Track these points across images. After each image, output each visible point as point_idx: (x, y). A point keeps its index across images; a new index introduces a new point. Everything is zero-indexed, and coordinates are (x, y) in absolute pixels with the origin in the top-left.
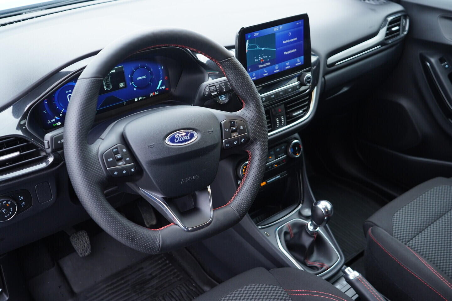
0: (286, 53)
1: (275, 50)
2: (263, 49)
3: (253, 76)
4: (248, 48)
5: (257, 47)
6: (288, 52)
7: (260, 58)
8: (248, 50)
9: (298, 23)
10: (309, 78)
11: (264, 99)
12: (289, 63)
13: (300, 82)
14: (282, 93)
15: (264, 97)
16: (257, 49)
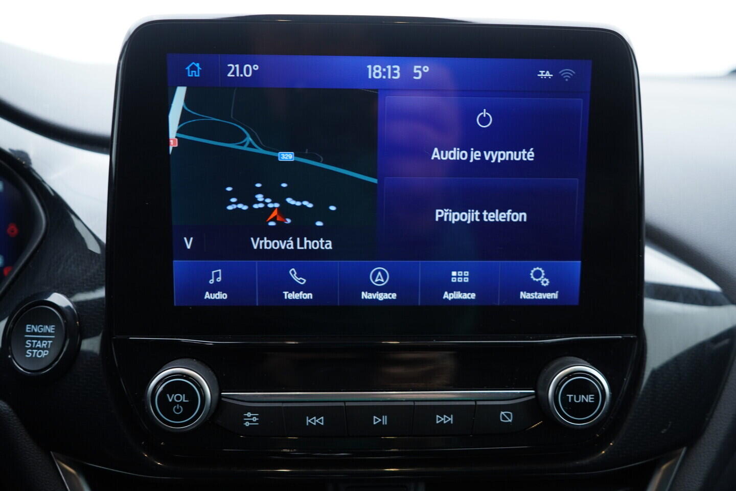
0: (441, 214)
1: (375, 181)
2: (287, 156)
3: (212, 281)
4: (179, 131)
5: (245, 136)
6: (471, 216)
7: (260, 197)
8: (181, 140)
9: (548, 74)
10: (582, 385)
11: (251, 419)
12: (467, 273)
13: (535, 394)
14: (385, 420)
15: (253, 410)
16: (245, 148)
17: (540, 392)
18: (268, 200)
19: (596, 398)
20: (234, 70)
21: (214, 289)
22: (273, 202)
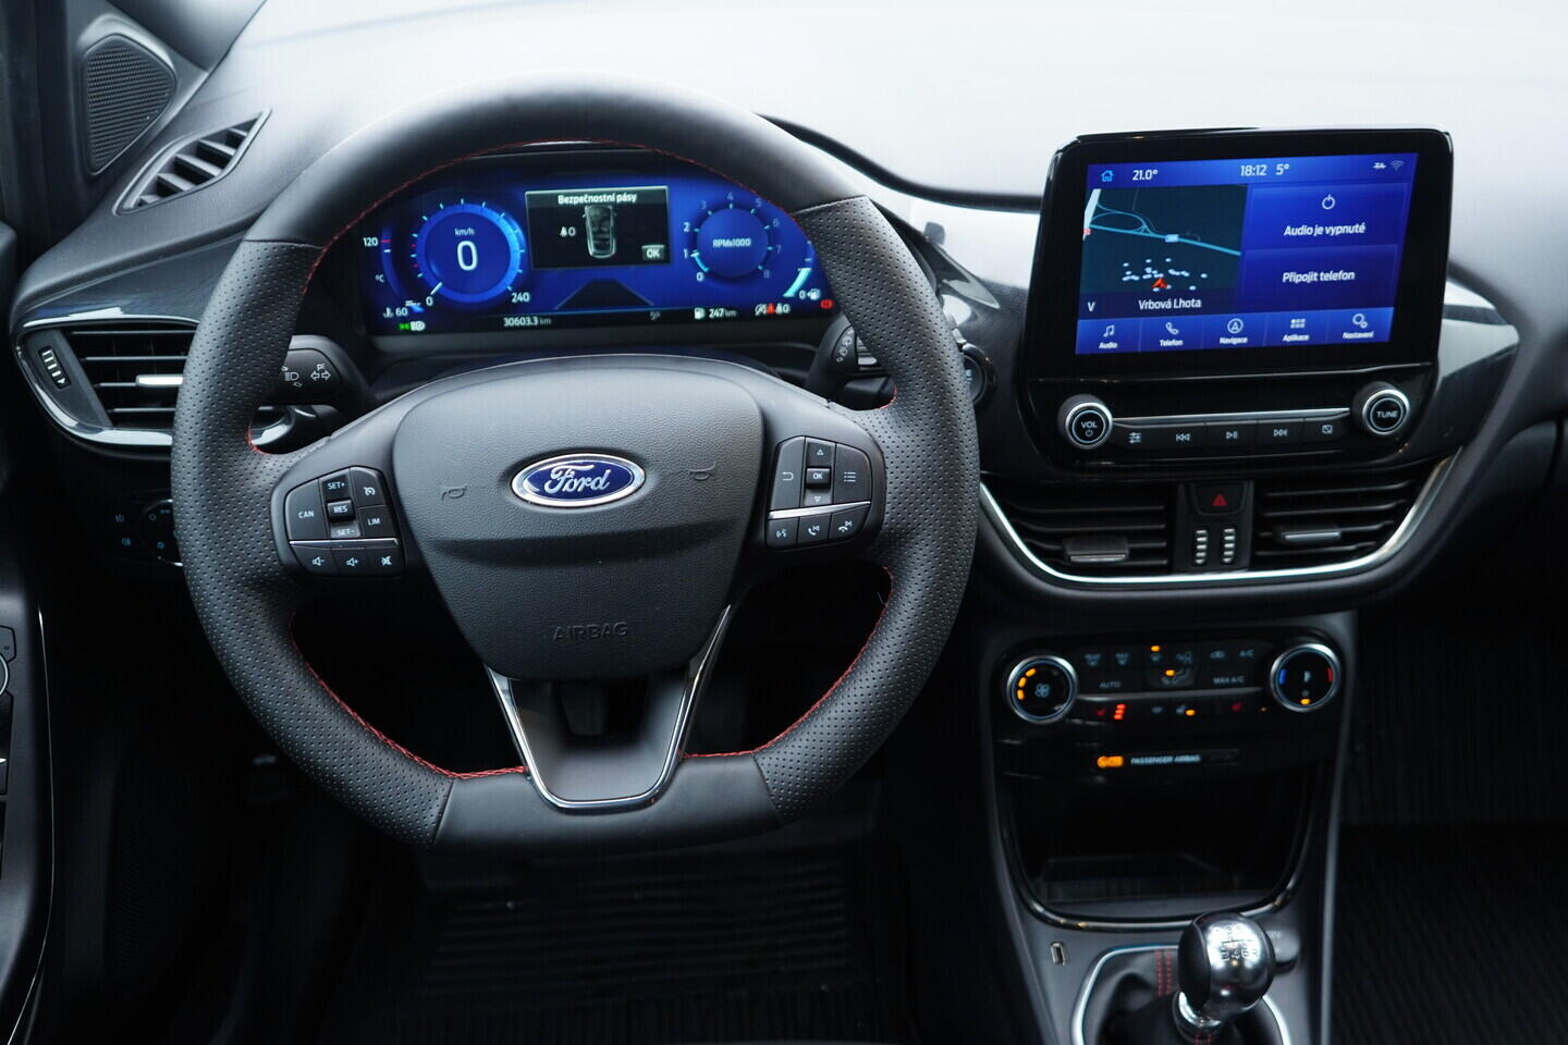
0: (1289, 276)
1: (1238, 253)
2: (1172, 238)
3: (1106, 335)
4: (1092, 223)
5: (1141, 224)
6: (1310, 277)
8: (1092, 230)
9: (1382, 166)
10: (1388, 405)
11: (1135, 438)
12: (1303, 320)
13: (1350, 411)
14: (1235, 435)
15: (1136, 431)
16: (1141, 233)
17: (1355, 410)
18: (1155, 272)
19: (1399, 415)
20: (1138, 175)
21: (1107, 341)
22: (1159, 273)
